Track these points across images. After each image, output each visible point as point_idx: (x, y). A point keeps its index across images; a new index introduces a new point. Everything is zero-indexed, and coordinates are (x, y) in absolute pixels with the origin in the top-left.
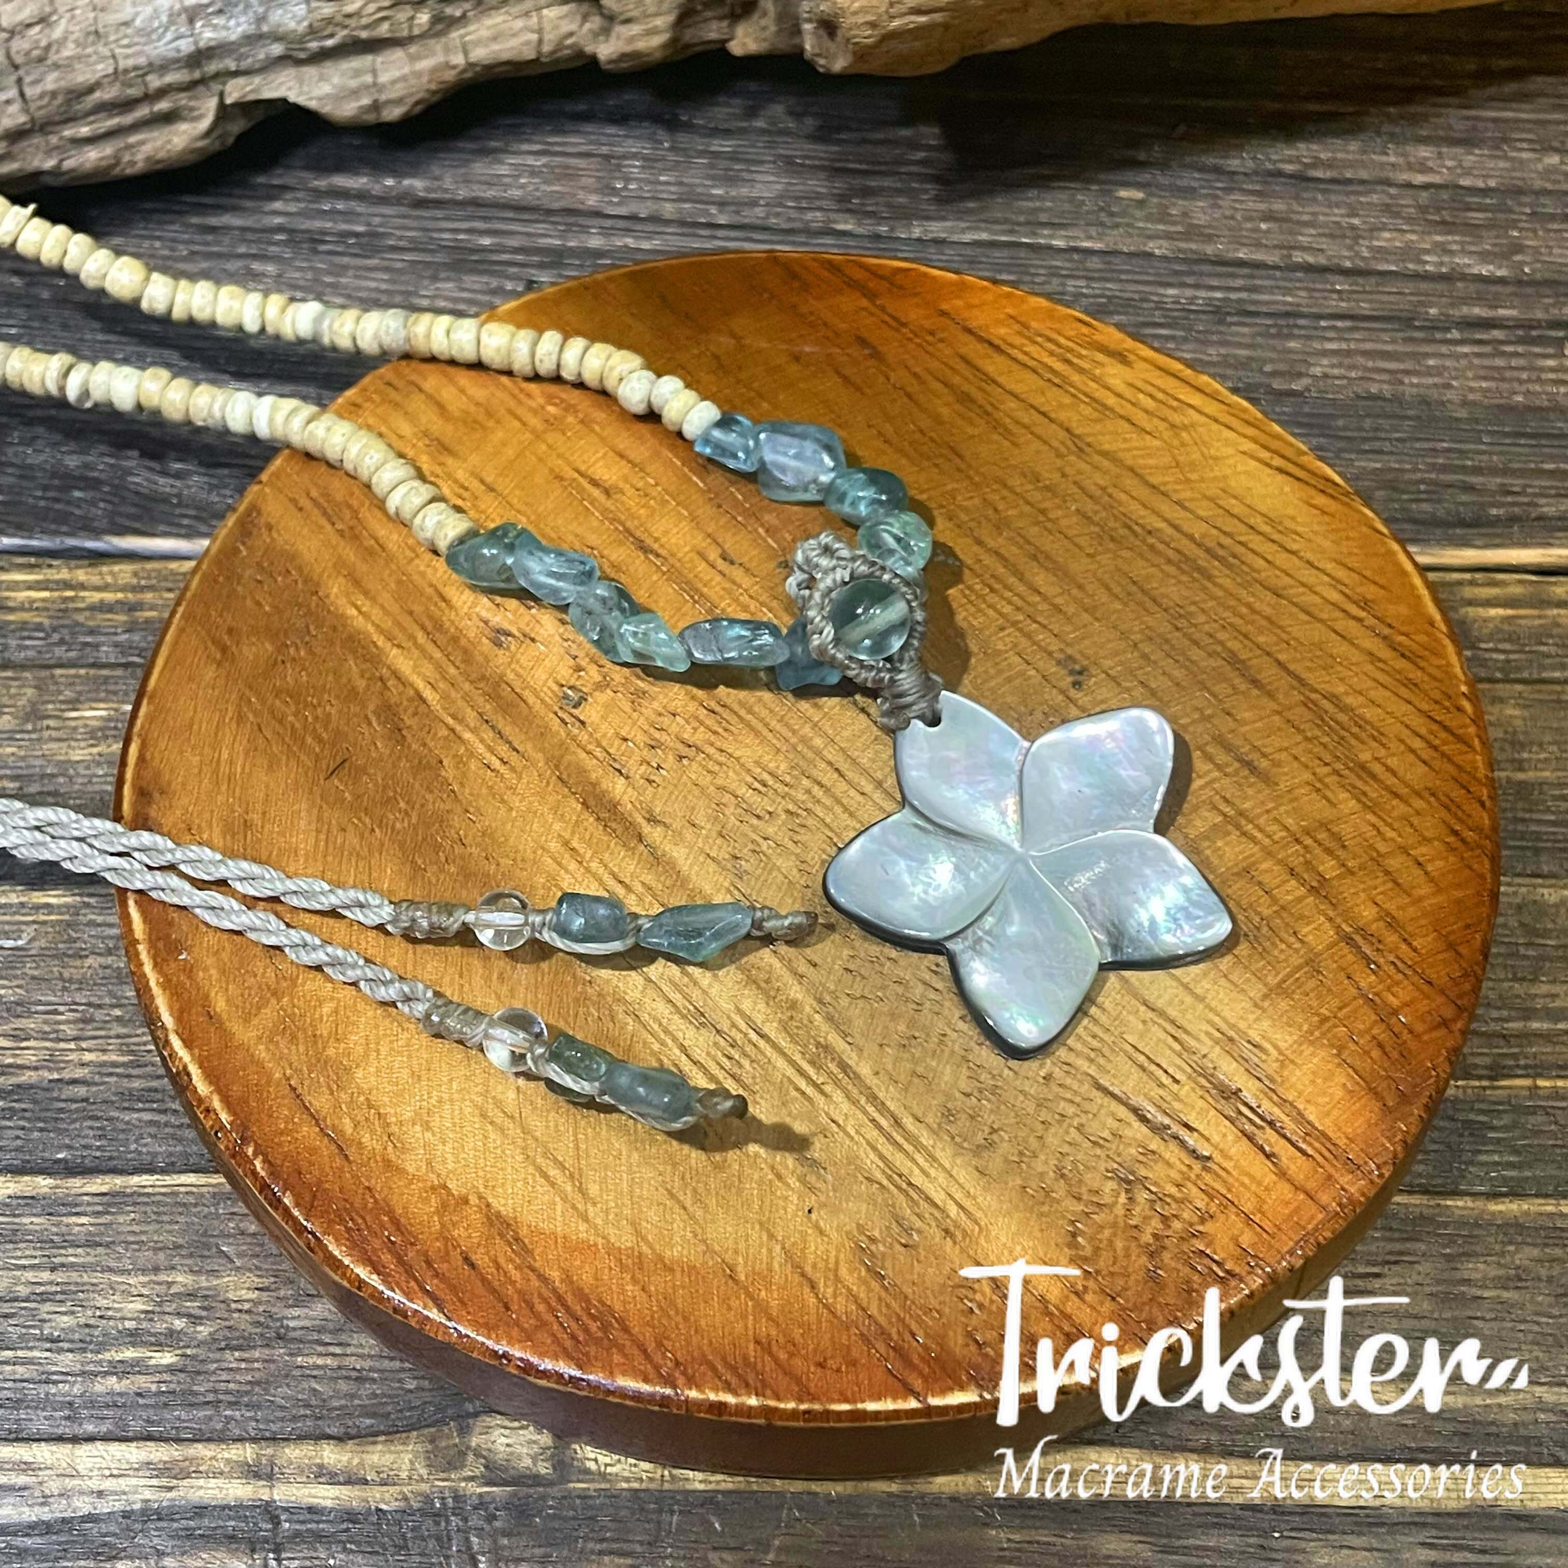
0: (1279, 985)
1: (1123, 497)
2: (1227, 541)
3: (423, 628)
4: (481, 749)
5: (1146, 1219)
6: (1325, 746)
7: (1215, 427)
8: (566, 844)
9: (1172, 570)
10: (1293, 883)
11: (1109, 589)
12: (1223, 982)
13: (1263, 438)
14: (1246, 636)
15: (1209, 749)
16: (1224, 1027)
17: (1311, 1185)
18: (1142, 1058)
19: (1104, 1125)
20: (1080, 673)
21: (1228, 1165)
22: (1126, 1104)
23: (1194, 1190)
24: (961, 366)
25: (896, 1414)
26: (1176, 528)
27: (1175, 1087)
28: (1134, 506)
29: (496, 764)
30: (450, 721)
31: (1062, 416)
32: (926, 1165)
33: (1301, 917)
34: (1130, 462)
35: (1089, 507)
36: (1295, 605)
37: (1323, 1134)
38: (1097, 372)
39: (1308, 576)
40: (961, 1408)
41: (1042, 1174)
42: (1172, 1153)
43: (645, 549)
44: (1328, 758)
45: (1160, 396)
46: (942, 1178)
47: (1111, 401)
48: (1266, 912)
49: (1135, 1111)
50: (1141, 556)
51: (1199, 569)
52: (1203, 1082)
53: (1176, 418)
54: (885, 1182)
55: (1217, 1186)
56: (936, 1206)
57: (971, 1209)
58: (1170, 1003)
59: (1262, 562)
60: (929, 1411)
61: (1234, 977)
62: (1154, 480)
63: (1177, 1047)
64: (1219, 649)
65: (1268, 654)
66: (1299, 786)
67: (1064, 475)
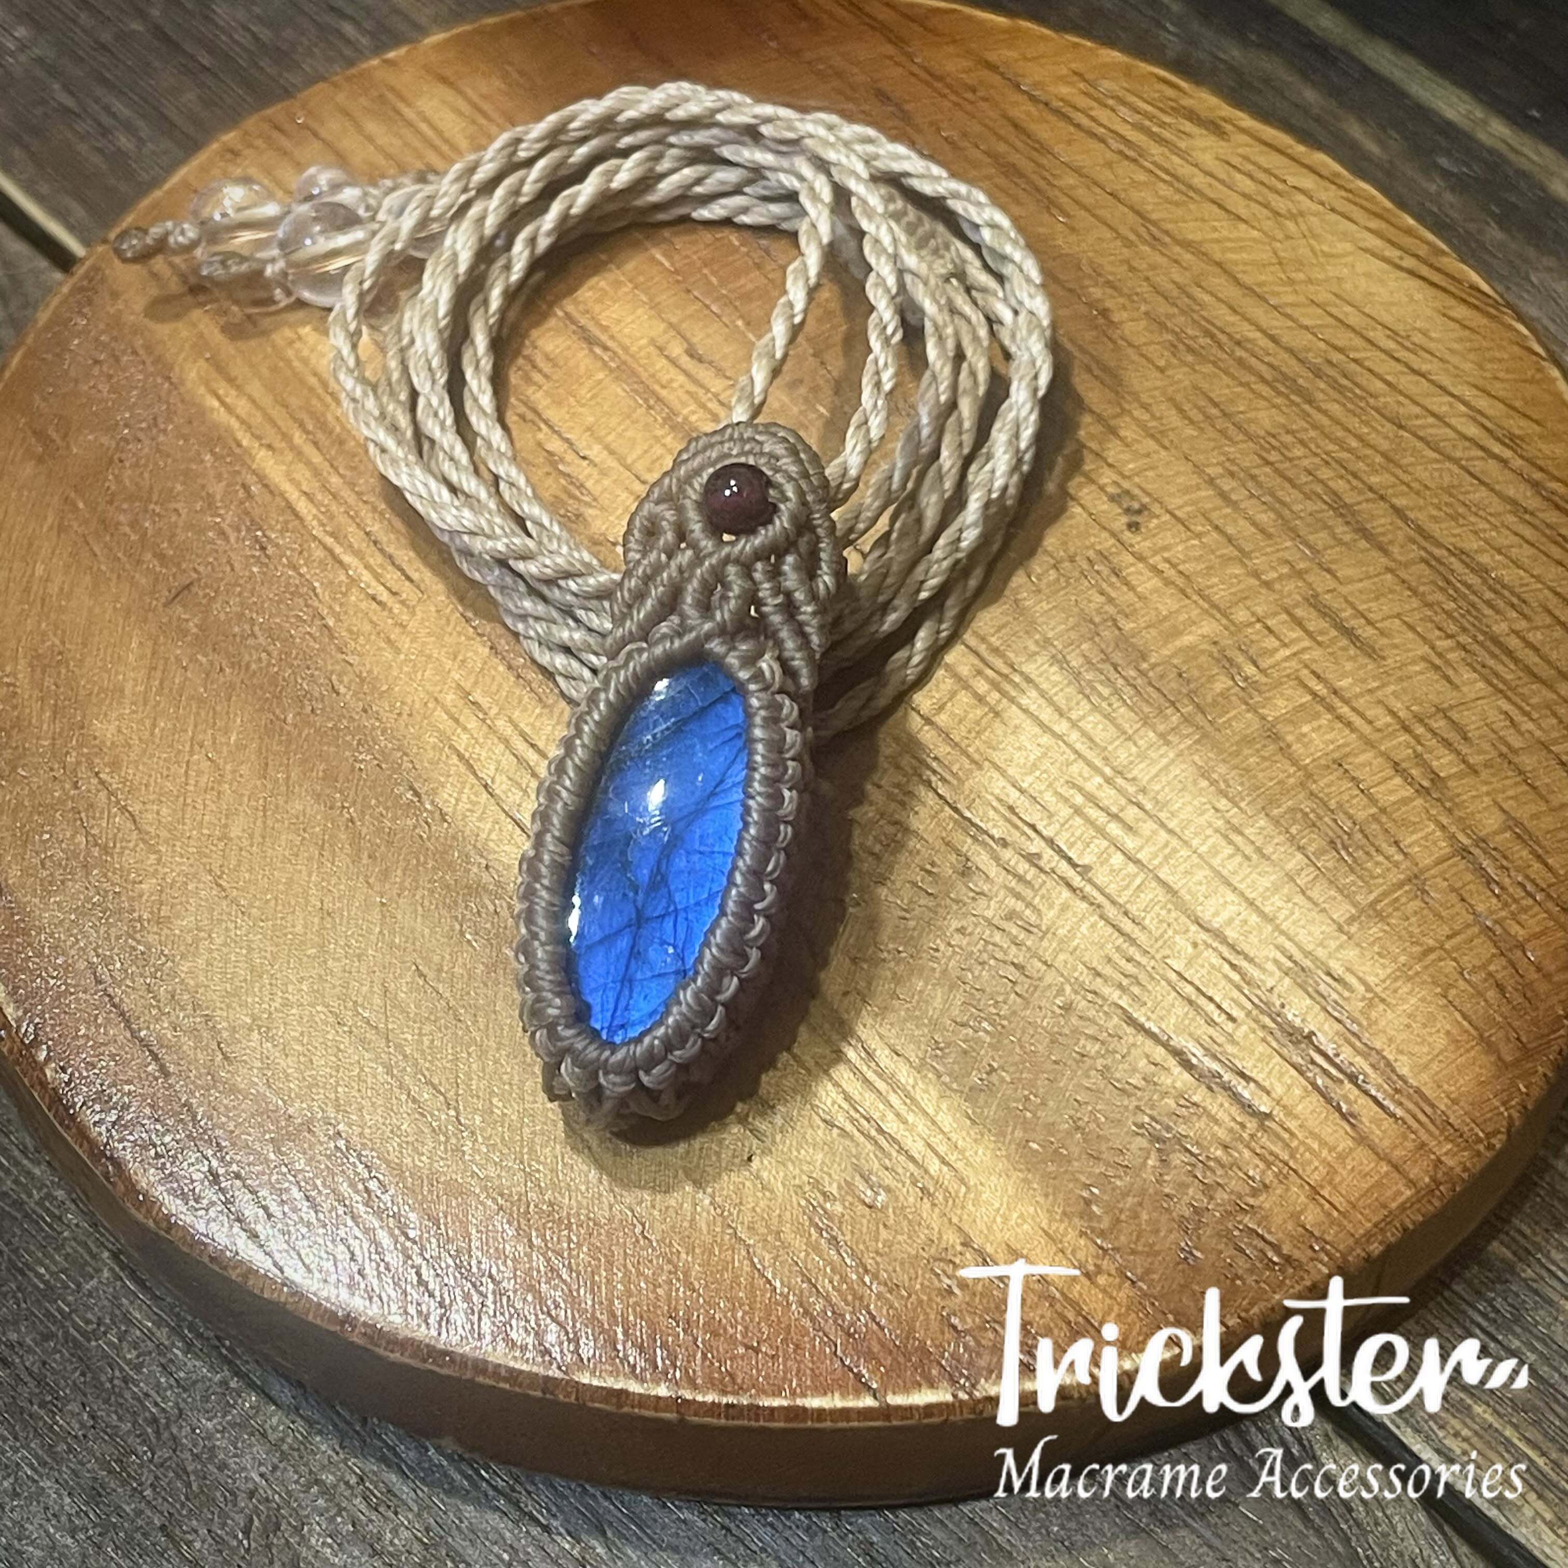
0: (1372, 905)
1: (1207, 298)
2: (1336, 357)
3: (302, 425)
4: (366, 576)
5: (1183, 1186)
6: (1449, 614)
7: (1333, 217)
8: (465, 694)
9: (1265, 390)
10: (1398, 780)
11: (1181, 411)
12: (1299, 899)
13: (1391, 232)
14: (1355, 476)
15: (1299, 612)
16: (1298, 956)
17: (1398, 1153)
18: (1189, 990)
19: (1134, 1070)
20: (1139, 512)
21: (1292, 1125)
22: (1166, 1045)
23: (1247, 1154)
24: (1007, 131)
25: (845, 1413)
26: (1274, 339)
27: (1229, 1027)
28: (1223, 310)
29: (384, 596)
30: (329, 541)
31: (1136, 196)
32: (902, 1109)
33: (1404, 823)
34: (1218, 256)
35: (1163, 308)
36: (1421, 439)
37: (1418, 1091)
38: (1183, 145)
39: (1440, 403)
40: (929, 1409)
41: (1050, 1127)
42: (1220, 1106)
43: (590, 341)
44: (1452, 628)
45: (1262, 176)
46: (921, 1126)
47: (1199, 180)
48: (1361, 815)
49: (1178, 1054)
50: (1227, 373)
51: (1300, 391)
52: (1267, 1021)
53: (1280, 204)
54: (849, 1127)
55: (1276, 1149)
56: (912, 1159)
57: (959, 1165)
58: (1230, 921)
59: (1379, 385)
60: (888, 1412)
61: (1314, 894)
62: (1246, 279)
63: (1236, 977)
64: (1319, 489)
65: (1382, 498)
66: (1414, 662)
67: (1132, 269)
